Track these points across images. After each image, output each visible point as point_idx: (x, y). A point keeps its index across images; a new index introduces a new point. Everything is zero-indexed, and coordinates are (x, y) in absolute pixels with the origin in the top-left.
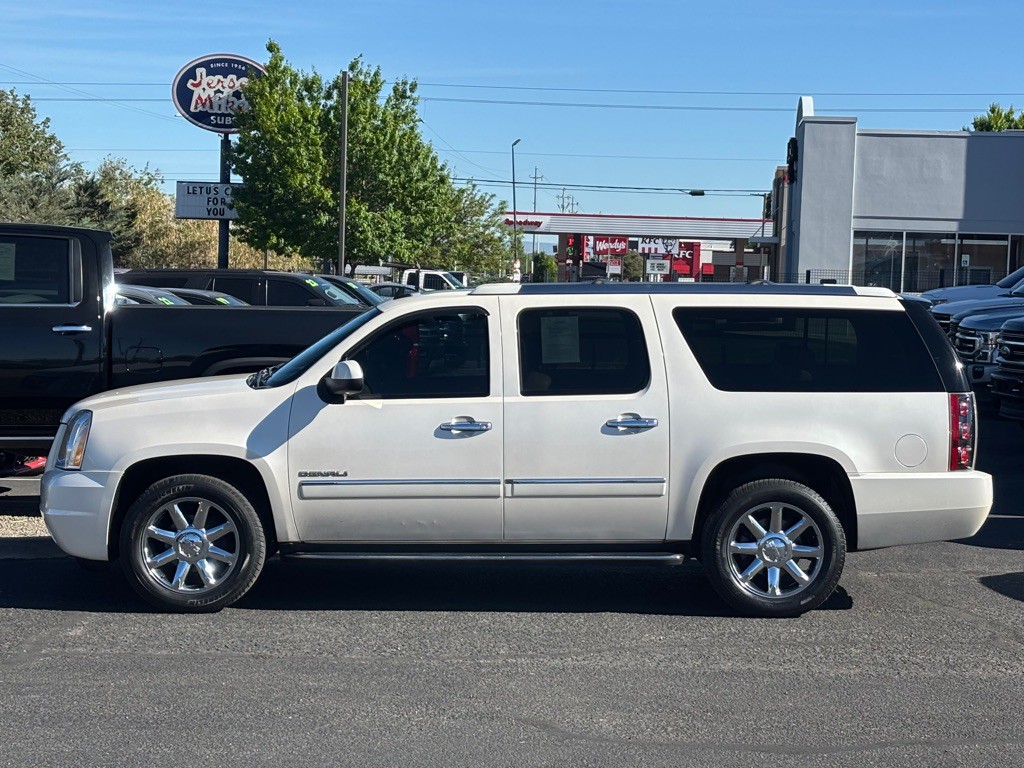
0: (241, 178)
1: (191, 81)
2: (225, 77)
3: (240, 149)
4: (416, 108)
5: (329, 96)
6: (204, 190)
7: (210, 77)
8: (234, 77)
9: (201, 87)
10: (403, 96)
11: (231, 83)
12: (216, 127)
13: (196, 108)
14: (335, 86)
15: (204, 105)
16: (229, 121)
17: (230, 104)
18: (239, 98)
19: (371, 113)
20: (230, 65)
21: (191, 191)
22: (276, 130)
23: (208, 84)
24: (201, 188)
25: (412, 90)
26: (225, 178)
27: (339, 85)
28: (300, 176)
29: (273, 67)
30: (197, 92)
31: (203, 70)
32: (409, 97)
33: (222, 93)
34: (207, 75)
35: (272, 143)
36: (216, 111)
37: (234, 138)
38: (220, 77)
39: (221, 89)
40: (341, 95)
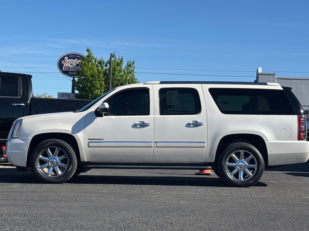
0: (78, 92)
1: (63, 61)
2: (74, 60)
3: (78, 82)
4: (134, 70)
5: (106, 66)
6: (66, 95)
7: (69, 60)
8: (77, 60)
9: (66, 63)
10: (130, 66)
11: (76, 61)
12: (71, 75)
13: (64, 69)
14: (108, 62)
15: (67, 68)
16: (75, 73)
17: (75, 68)
18: (78, 66)
19: (120, 71)
20: (75, 56)
21: (62, 96)
22: (90, 76)
23: (69, 62)
24: (65, 95)
25: (133, 64)
26: (73, 91)
27: (110, 62)
28: (97, 90)
29: (89, 56)
30: (65, 64)
31: (67, 58)
32: (132, 66)
33: (73, 65)
34: (68, 59)
35: (88, 80)
36: (71, 70)
37: (76, 79)
38: (72, 60)
39: (73, 64)
40: (110, 65)
